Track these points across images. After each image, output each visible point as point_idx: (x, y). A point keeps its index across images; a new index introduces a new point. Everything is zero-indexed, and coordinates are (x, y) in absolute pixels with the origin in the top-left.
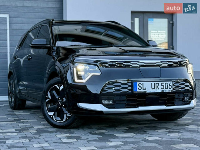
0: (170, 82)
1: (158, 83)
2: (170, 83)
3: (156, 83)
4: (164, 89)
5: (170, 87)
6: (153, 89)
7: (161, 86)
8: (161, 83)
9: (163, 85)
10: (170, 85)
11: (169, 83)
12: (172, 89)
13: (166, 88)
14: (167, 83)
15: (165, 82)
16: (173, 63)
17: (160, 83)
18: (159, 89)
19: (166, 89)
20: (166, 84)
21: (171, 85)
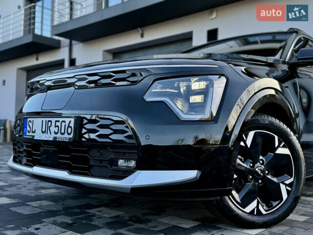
0: (70, 119)
1: (51, 121)
2: (70, 121)
3: (49, 121)
4: (59, 135)
5: (69, 132)
6: (43, 132)
7: (55, 127)
8: (56, 121)
9: (58, 126)
10: (69, 126)
11: (67, 120)
12: (71, 136)
13: (63, 132)
14: (65, 122)
15: (61, 119)
16: (98, 78)
17: (53, 120)
18: (50, 133)
19: (62, 134)
20: (63, 124)
21: (71, 127)
